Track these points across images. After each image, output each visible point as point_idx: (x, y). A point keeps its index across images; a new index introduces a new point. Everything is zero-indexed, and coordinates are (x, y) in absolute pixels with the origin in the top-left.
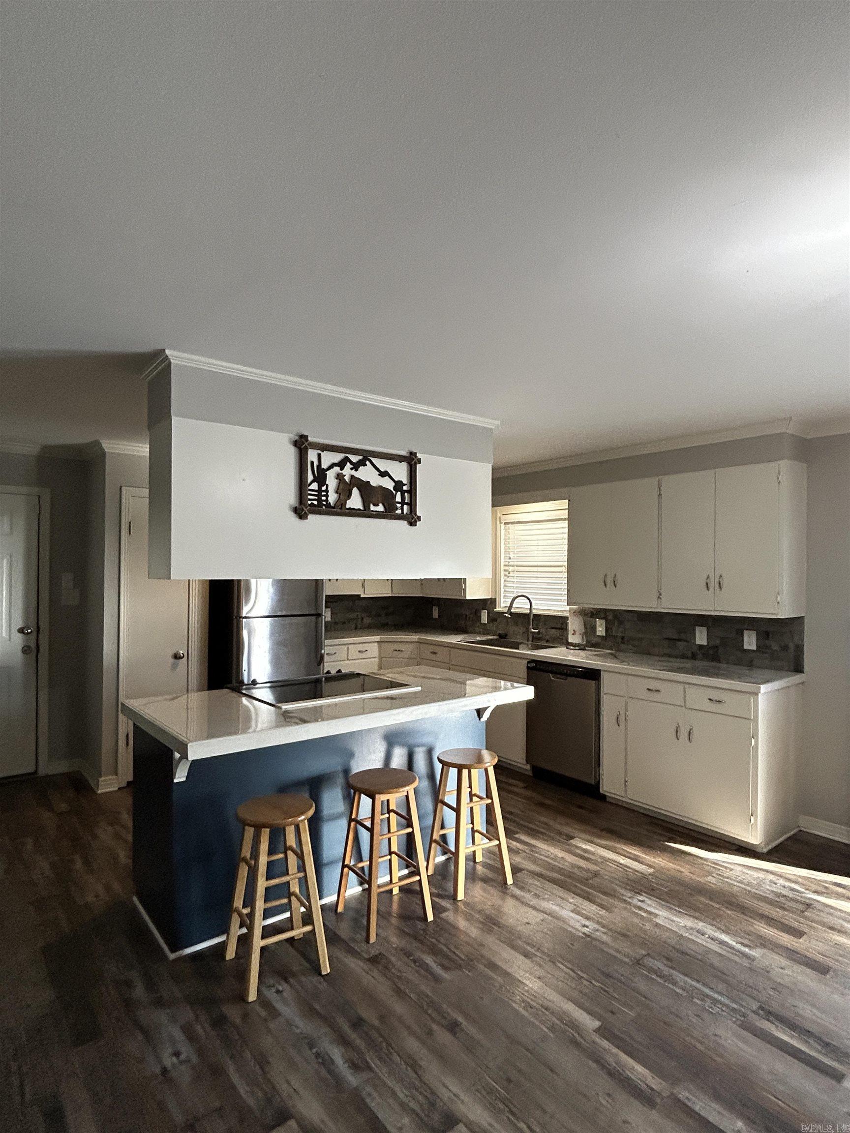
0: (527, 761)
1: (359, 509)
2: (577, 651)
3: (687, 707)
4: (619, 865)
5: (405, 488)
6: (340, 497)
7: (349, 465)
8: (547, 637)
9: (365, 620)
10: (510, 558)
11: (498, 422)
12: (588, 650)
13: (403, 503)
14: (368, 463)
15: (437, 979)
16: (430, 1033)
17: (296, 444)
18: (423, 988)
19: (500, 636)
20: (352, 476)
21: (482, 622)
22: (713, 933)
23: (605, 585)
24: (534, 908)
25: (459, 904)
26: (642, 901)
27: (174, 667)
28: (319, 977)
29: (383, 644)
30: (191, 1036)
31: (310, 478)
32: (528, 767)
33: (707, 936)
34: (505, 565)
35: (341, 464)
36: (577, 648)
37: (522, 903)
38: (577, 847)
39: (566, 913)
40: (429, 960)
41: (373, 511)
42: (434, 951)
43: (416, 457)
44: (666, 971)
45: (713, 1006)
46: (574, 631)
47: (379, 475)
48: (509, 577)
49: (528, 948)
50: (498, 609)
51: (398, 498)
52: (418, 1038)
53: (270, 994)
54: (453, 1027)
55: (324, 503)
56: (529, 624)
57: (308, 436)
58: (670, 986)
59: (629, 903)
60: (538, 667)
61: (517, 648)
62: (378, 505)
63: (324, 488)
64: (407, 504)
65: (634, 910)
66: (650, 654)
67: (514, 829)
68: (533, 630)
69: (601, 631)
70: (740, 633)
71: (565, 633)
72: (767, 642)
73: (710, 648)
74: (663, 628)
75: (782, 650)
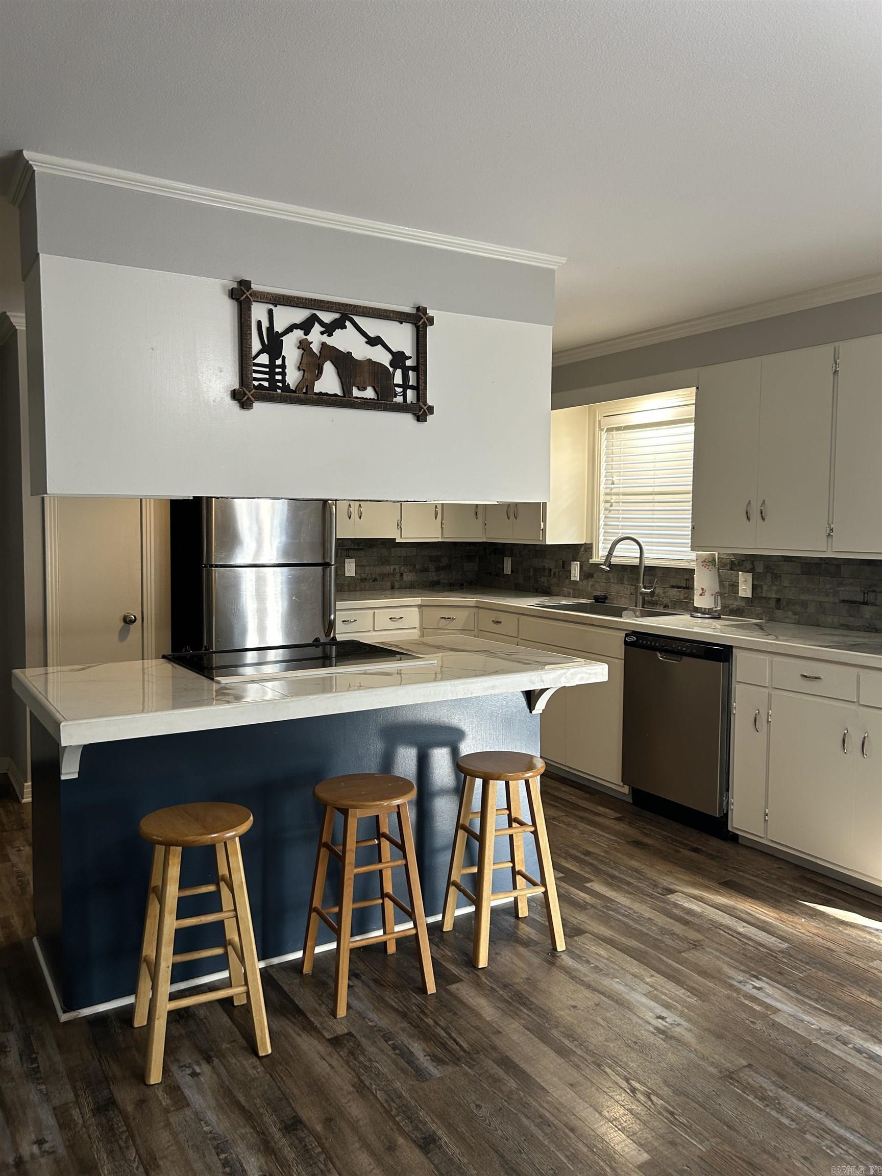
0: (625, 780)
1: (336, 395)
2: (707, 621)
3: (861, 703)
4: (735, 935)
5: (409, 363)
6: (303, 376)
7: (317, 328)
8: (666, 601)
9: (405, 575)
10: (613, 483)
11: (564, 260)
12: (724, 619)
13: (405, 386)
14: (348, 323)
15: (420, 1074)
16: (391, 1148)
17: (233, 294)
18: (398, 1084)
19: (597, 599)
20: (324, 345)
21: (572, 579)
22: (862, 1042)
23: (748, 519)
24: (589, 986)
25: (480, 973)
26: (759, 989)
27: (123, 634)
28: (254, 1060)
29: (424, 608)
30: (64, 1123)
31: (256, 346)
32: (626, 790)
33: (850, 1046)
34: (607, 494)
35: (306, 326)
36: (707, 616)
37: (573, 978)
38: (676, 905)
39: (637, 998)
40: (418, 1049)
41: (357, 398)
42: (425, 1034)
43: (425, 313)
44: (771, 1090)
45: (833, 1145)
46: (703, 589)
47: (366, 343)
48: (610, 511)
49: (567, 1042)
50: (595, 560)
51: (398, 378)
52: (373, 1154)
53: (183, 1078)
54: (427, 1143)
55: (280, 385)
56: (638, 580)
57: (250, 282)
58: (774, 1113)
59: (738, 991)
60: (640, 641)
61: (621, 616)
62: (364, 389)
63: (279, 362)
64: (412, 387)
65: (744, 1001)
66: (818, 625)
67: (587, 875)
68: (643, 590)
69: (746, 590)
71: (692, 594)
74: (839, 584)
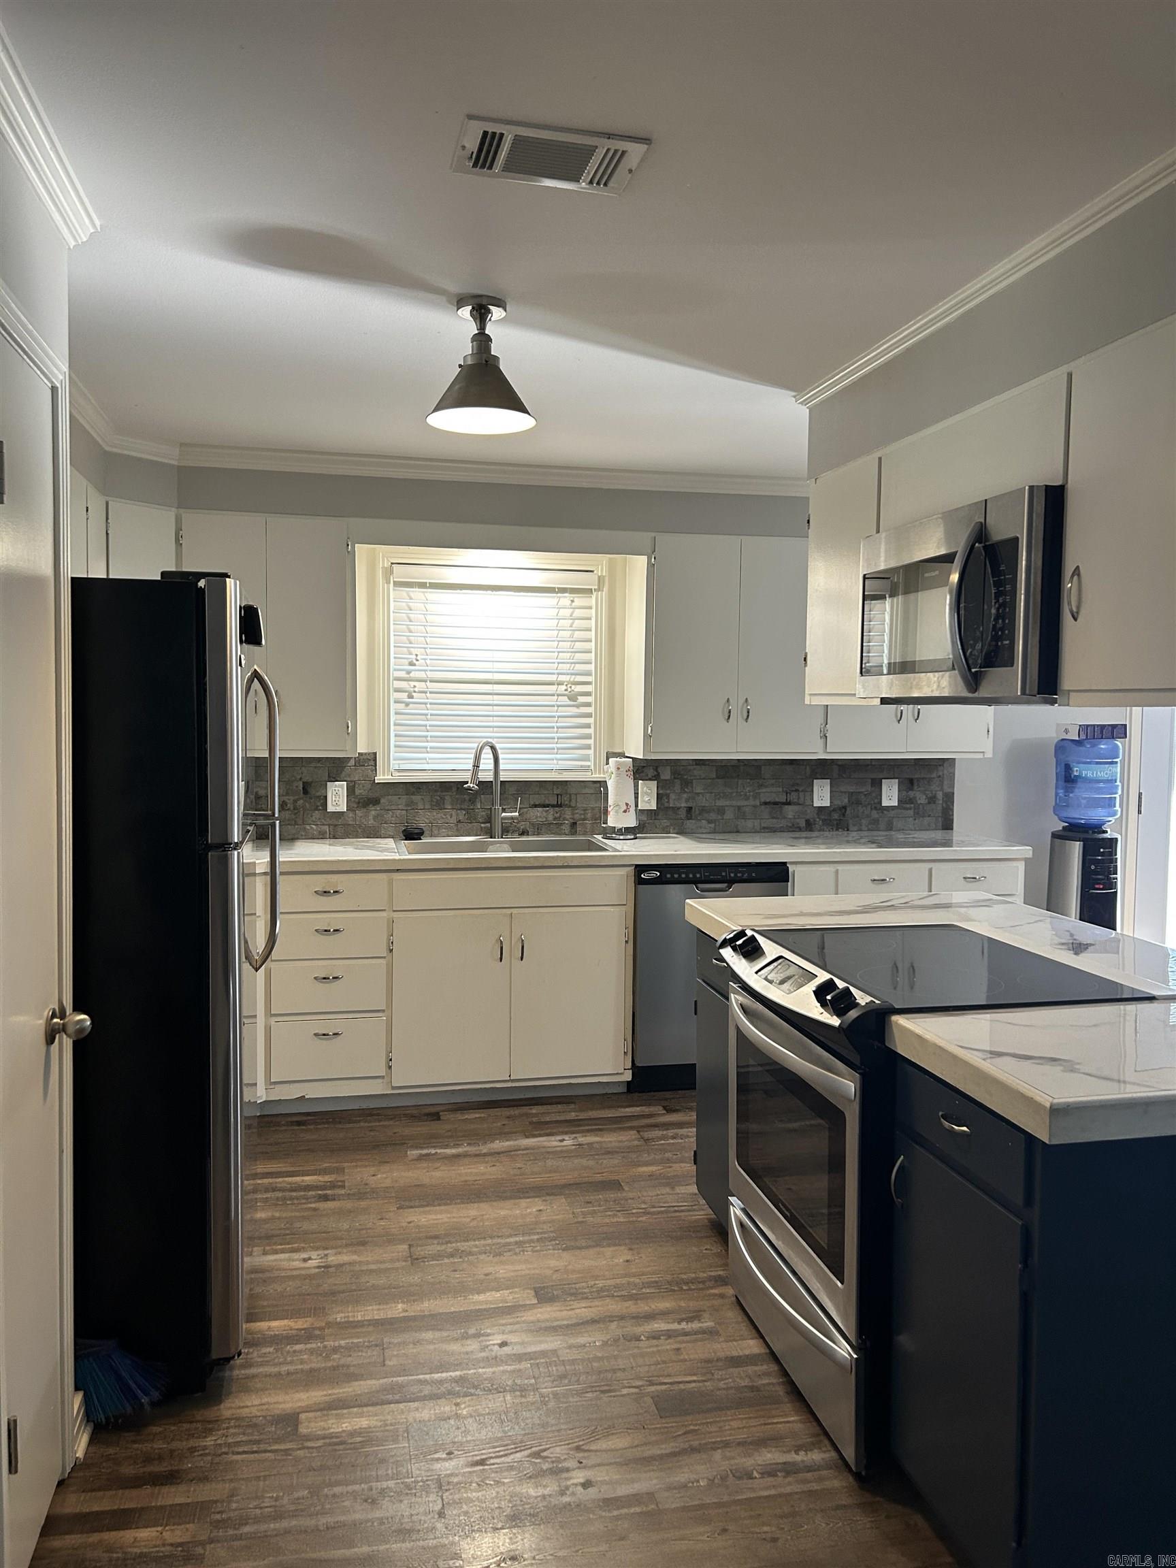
8: (523, 825)
21: (330, 808)
23: (728, 720)
32: (627, 1076)
46: (627, 804)
50: (383, 777)
60: (667, 876)
66: (738, 832)
68: (504, 814)
69: (649, 802)
70: (877, 784)
71: (568, 813)
72: (911, 794)
73: (834, 810)
74: (761, 786)
75: (929, 803)
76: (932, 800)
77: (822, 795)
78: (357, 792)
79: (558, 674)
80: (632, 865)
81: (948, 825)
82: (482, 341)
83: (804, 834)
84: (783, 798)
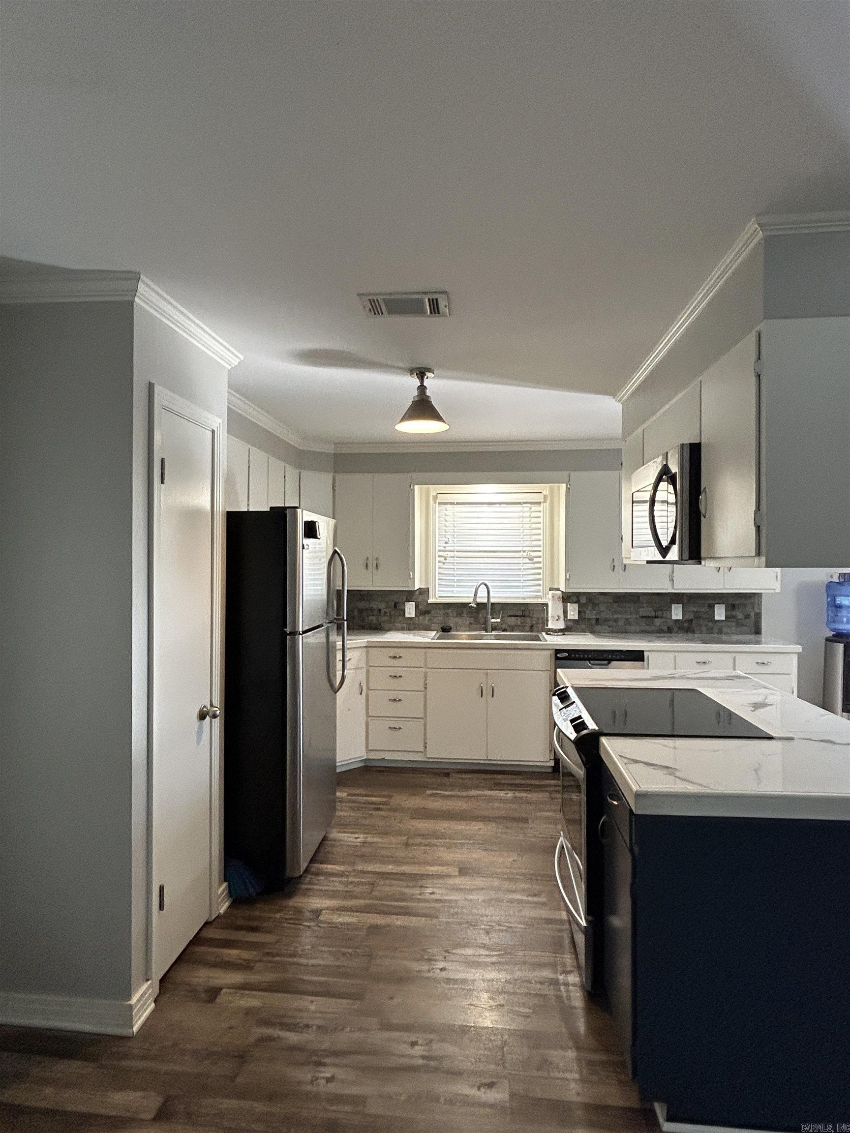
8: (505, 626)
10: (446, 543)
34: (439, 551)
46: (558, 616)
50: (437, 600)
60: (572, 656)
66: (626, 632)
68: (493, 620)
69: (574, 615)
70: (712, 607)
71: (528, 620)
72: (734, 613)
73: (685, 621)
74: (639, 607)
75: (746, 618)
76: (747, 617)
77: (677, 613)
78: (420, 607)
79: (523, 547)
80: (552, 649)
81: (758, 631)
82: (422, 388)
83: (667, 635)
84: (653, 614)
